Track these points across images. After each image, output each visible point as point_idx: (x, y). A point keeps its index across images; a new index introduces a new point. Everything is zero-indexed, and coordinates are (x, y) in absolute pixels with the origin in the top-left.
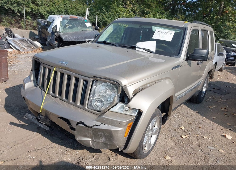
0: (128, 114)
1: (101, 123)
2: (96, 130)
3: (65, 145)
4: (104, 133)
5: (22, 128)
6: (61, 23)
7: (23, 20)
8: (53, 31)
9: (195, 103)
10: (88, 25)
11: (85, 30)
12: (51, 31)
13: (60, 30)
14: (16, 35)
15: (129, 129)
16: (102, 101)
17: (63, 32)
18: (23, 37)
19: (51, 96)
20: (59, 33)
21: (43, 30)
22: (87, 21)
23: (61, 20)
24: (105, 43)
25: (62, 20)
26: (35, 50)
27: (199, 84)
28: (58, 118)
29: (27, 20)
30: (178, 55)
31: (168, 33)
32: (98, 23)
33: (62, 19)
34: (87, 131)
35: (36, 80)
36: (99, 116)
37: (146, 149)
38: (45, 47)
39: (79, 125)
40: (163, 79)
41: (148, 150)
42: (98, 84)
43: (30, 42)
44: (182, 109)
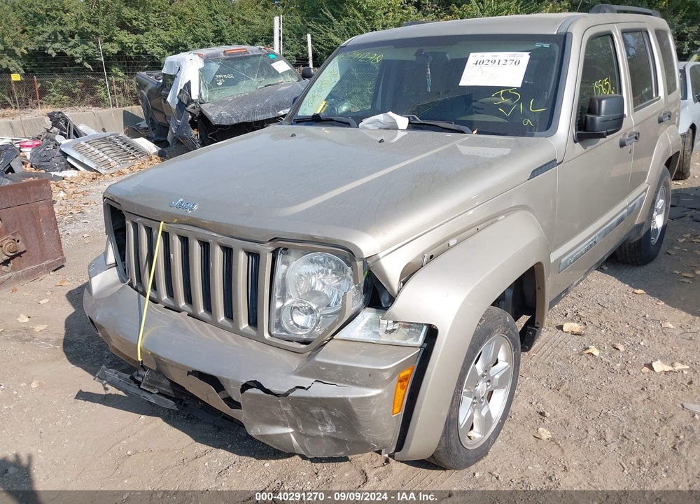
0: (396, 341)
1: (313, 380)
2: (303, 402)
3: (229, 446)
4: (325, 407)
5: (104, 405)
6: (200, 76)
7: (101, 80)
8: (180, 100)
9: (633, 265)
10: (281, 66)
11: (274, 84)
12: (177, 101)
13: (200, 94)
14: (81, 128)
15: (402, 387)
16: (311, 311)
17: (209, 98)
18: (104, 130)
19: (166, 307)
20: (201, 103)
21: (155, 101)
22: (275, 57)
23: (200, 64)
24: (316, 120)
25: (202, 65)
26: (141, 163)
27: (637, 206)
28: (189, 373)
29: (113, 79)
30: (548, 128)
31: (509, 62)
32: (315, 56)
33: (202, 61)
34: (275, 407)
35: (122, 261)
36: (309, 356)
37: (474, 437)
38: (166, 150)
39: (250, 391)
40: (502, 215)
41: (481, 439)
42: (291, 258)
43: (125, 143)
44: (589, 290)
